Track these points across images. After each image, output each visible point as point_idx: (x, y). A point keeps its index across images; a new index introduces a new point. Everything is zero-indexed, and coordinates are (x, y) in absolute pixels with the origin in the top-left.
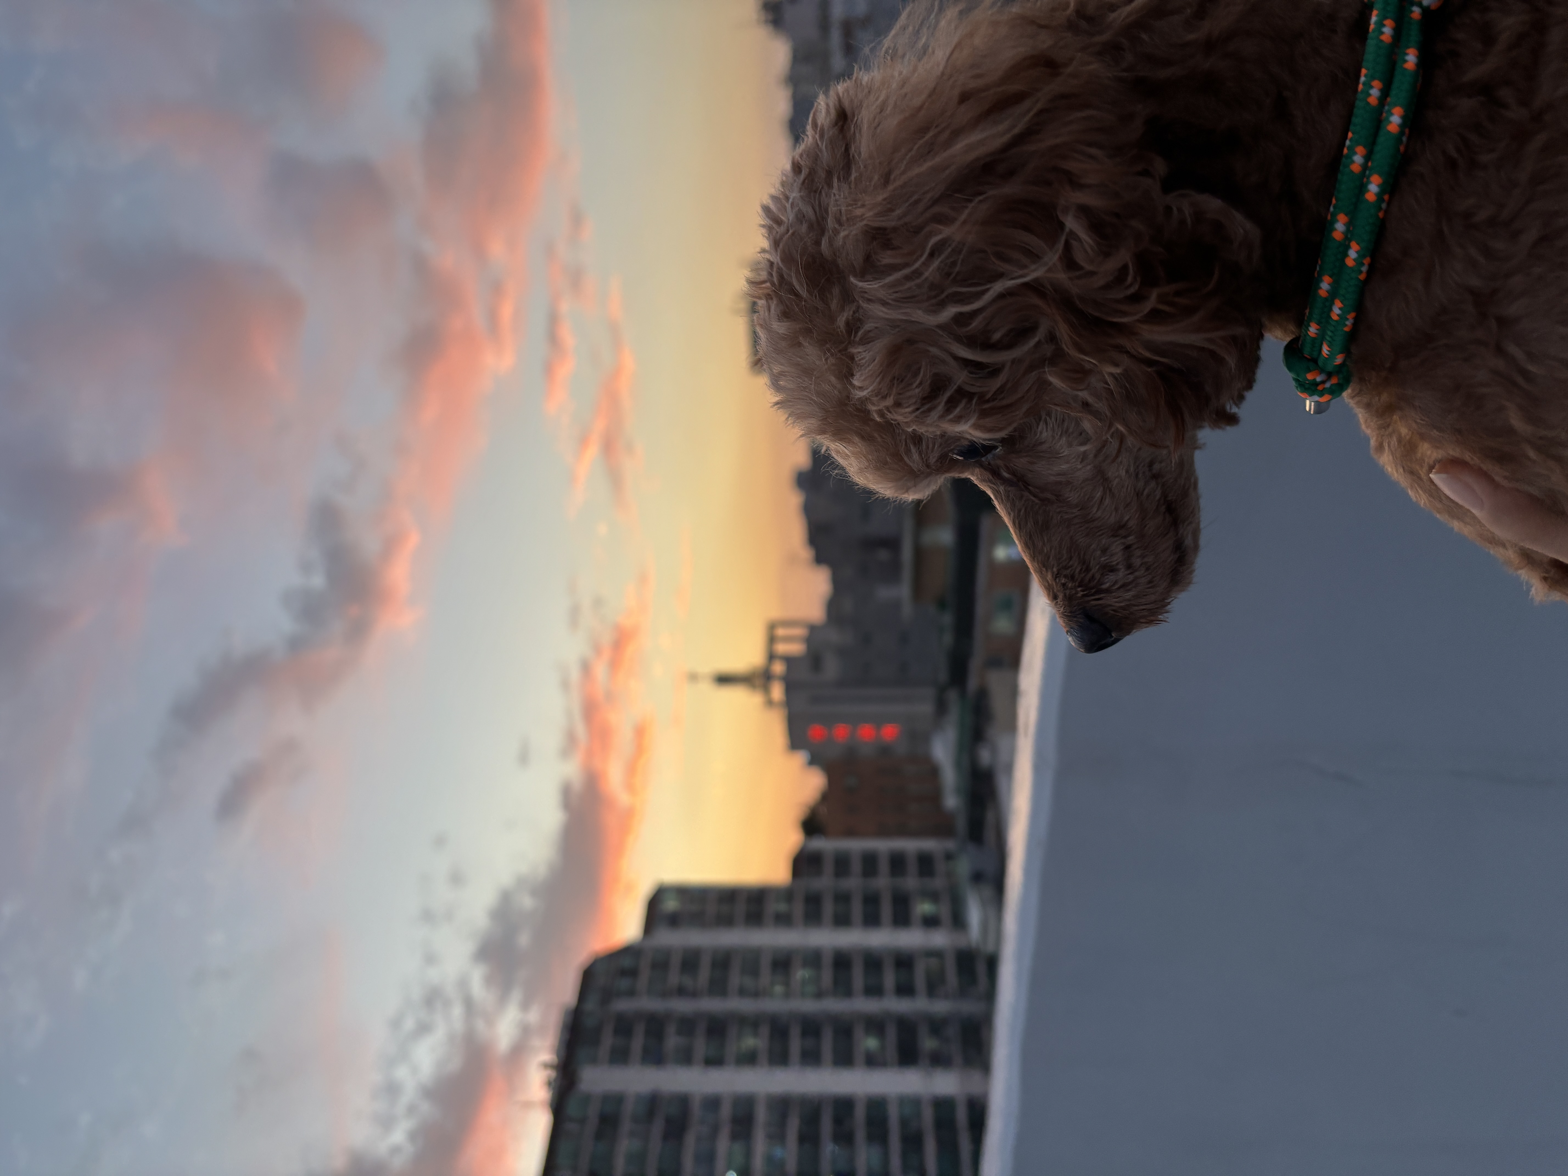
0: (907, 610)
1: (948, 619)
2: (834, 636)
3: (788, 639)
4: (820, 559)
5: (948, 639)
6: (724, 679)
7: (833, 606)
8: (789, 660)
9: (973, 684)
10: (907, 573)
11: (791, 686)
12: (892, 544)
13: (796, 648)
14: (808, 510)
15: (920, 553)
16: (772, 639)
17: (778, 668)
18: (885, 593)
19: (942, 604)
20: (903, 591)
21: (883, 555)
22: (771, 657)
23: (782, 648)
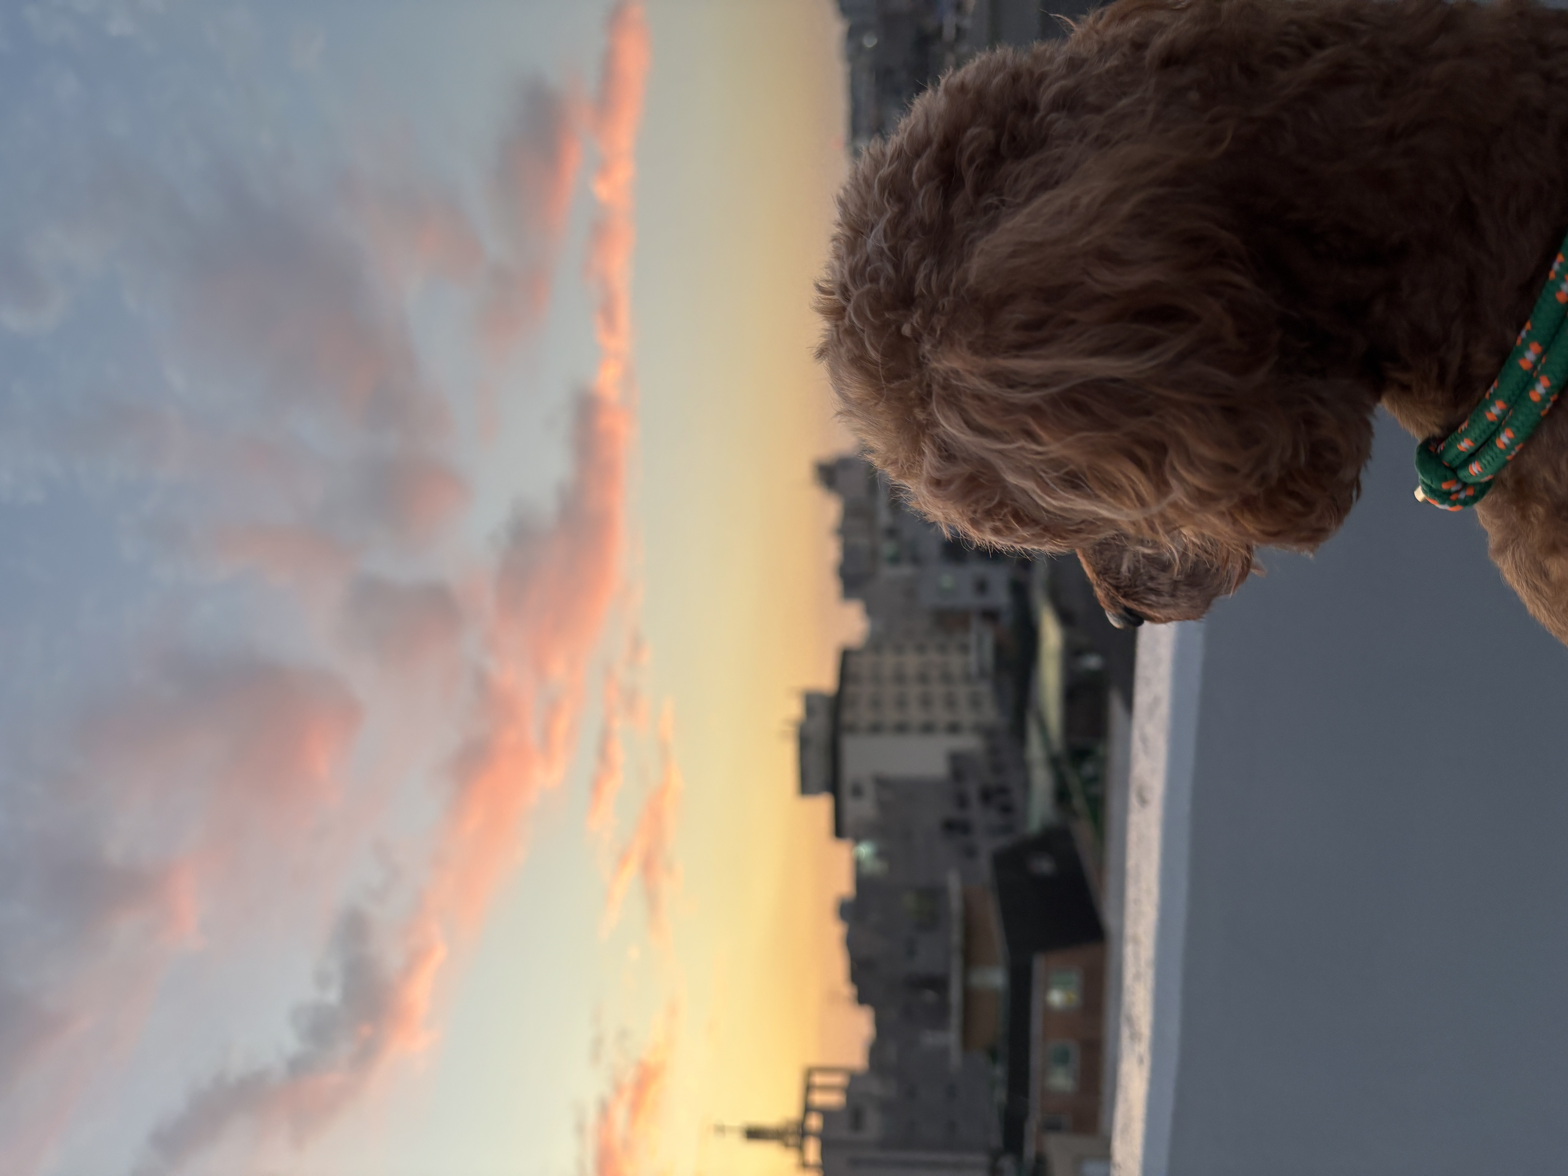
0: (956, 1058)
1: (999, 1071)
2: (876, 1088)
3: (826, 1088)
4: (863, 998)
5: (1001, 1095)
6: (754, 1134)
7: (875, 1051)
8: (827, 1114)
9: (1030, 1150)
10: (955, 1020)
11: (827, 1146)
12: (939, 984)
13: (833, 1099)
14: (852, 944)
15: (968, 995)
16: (809, 1088)
17: (815, 1122)
18: (931, 1039)
19: (993, 1054)
20: (952, 1038)
21: (930, 996)
22: (808, 1109)
23: (819, 1099)
